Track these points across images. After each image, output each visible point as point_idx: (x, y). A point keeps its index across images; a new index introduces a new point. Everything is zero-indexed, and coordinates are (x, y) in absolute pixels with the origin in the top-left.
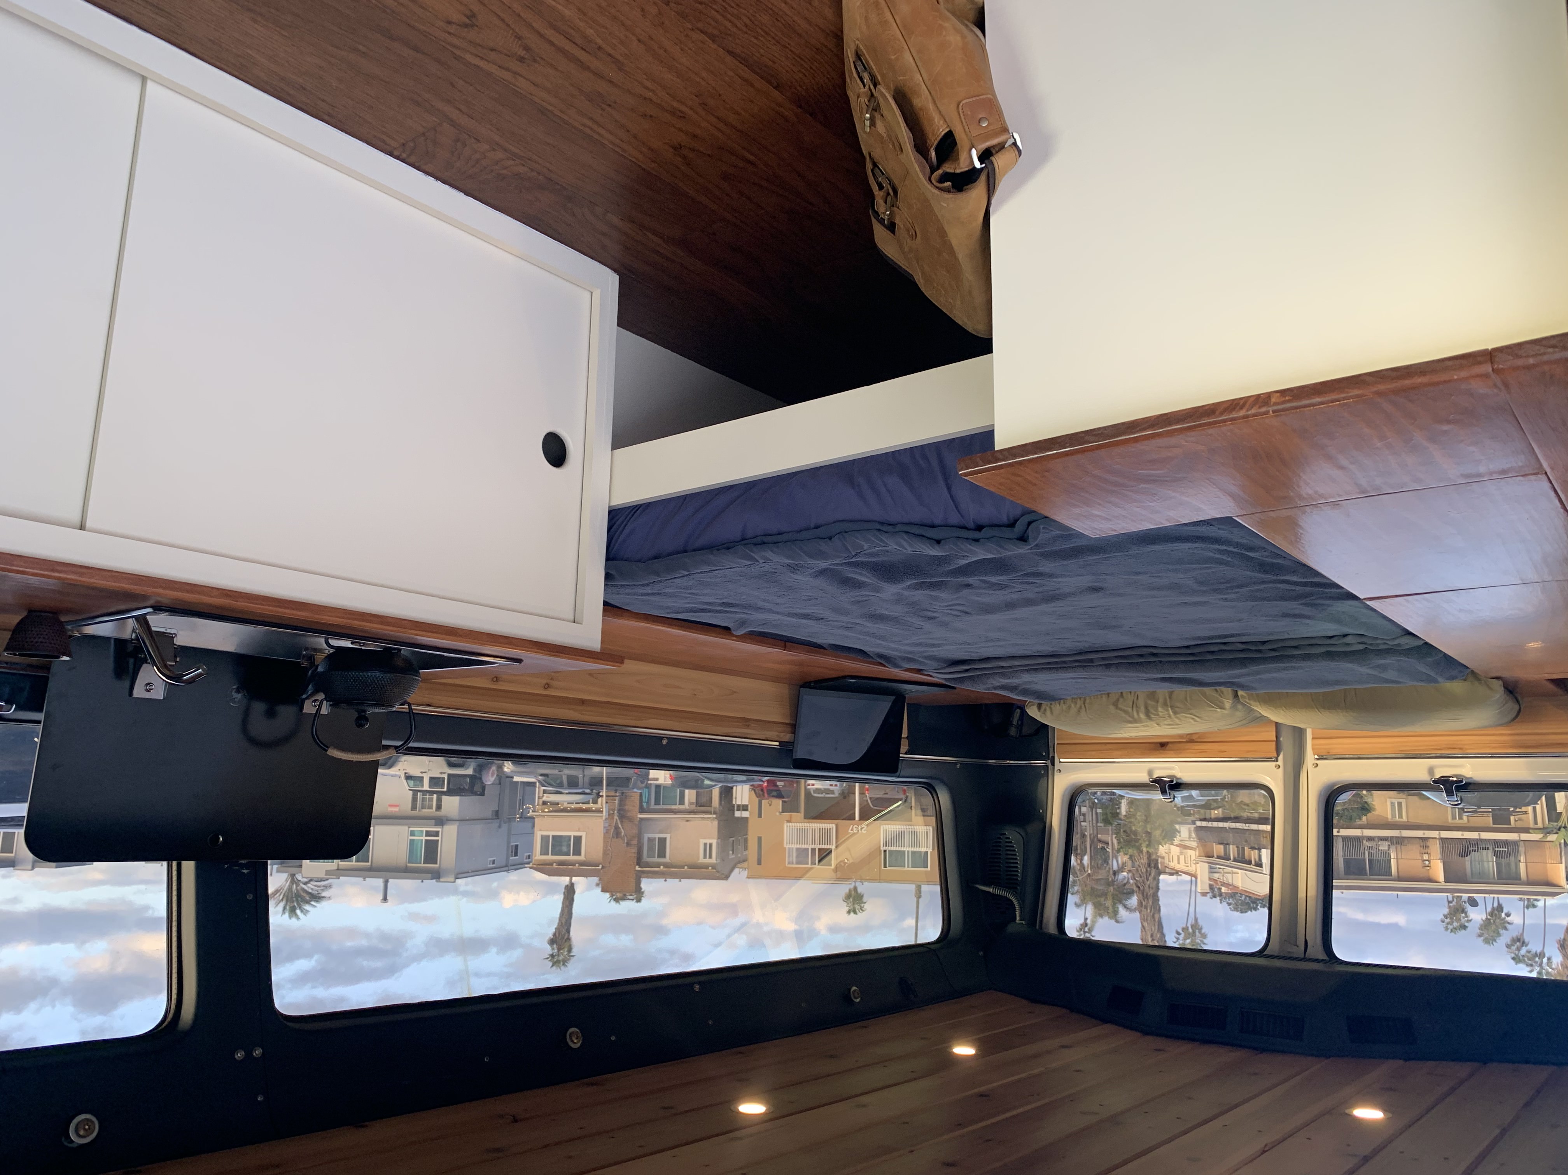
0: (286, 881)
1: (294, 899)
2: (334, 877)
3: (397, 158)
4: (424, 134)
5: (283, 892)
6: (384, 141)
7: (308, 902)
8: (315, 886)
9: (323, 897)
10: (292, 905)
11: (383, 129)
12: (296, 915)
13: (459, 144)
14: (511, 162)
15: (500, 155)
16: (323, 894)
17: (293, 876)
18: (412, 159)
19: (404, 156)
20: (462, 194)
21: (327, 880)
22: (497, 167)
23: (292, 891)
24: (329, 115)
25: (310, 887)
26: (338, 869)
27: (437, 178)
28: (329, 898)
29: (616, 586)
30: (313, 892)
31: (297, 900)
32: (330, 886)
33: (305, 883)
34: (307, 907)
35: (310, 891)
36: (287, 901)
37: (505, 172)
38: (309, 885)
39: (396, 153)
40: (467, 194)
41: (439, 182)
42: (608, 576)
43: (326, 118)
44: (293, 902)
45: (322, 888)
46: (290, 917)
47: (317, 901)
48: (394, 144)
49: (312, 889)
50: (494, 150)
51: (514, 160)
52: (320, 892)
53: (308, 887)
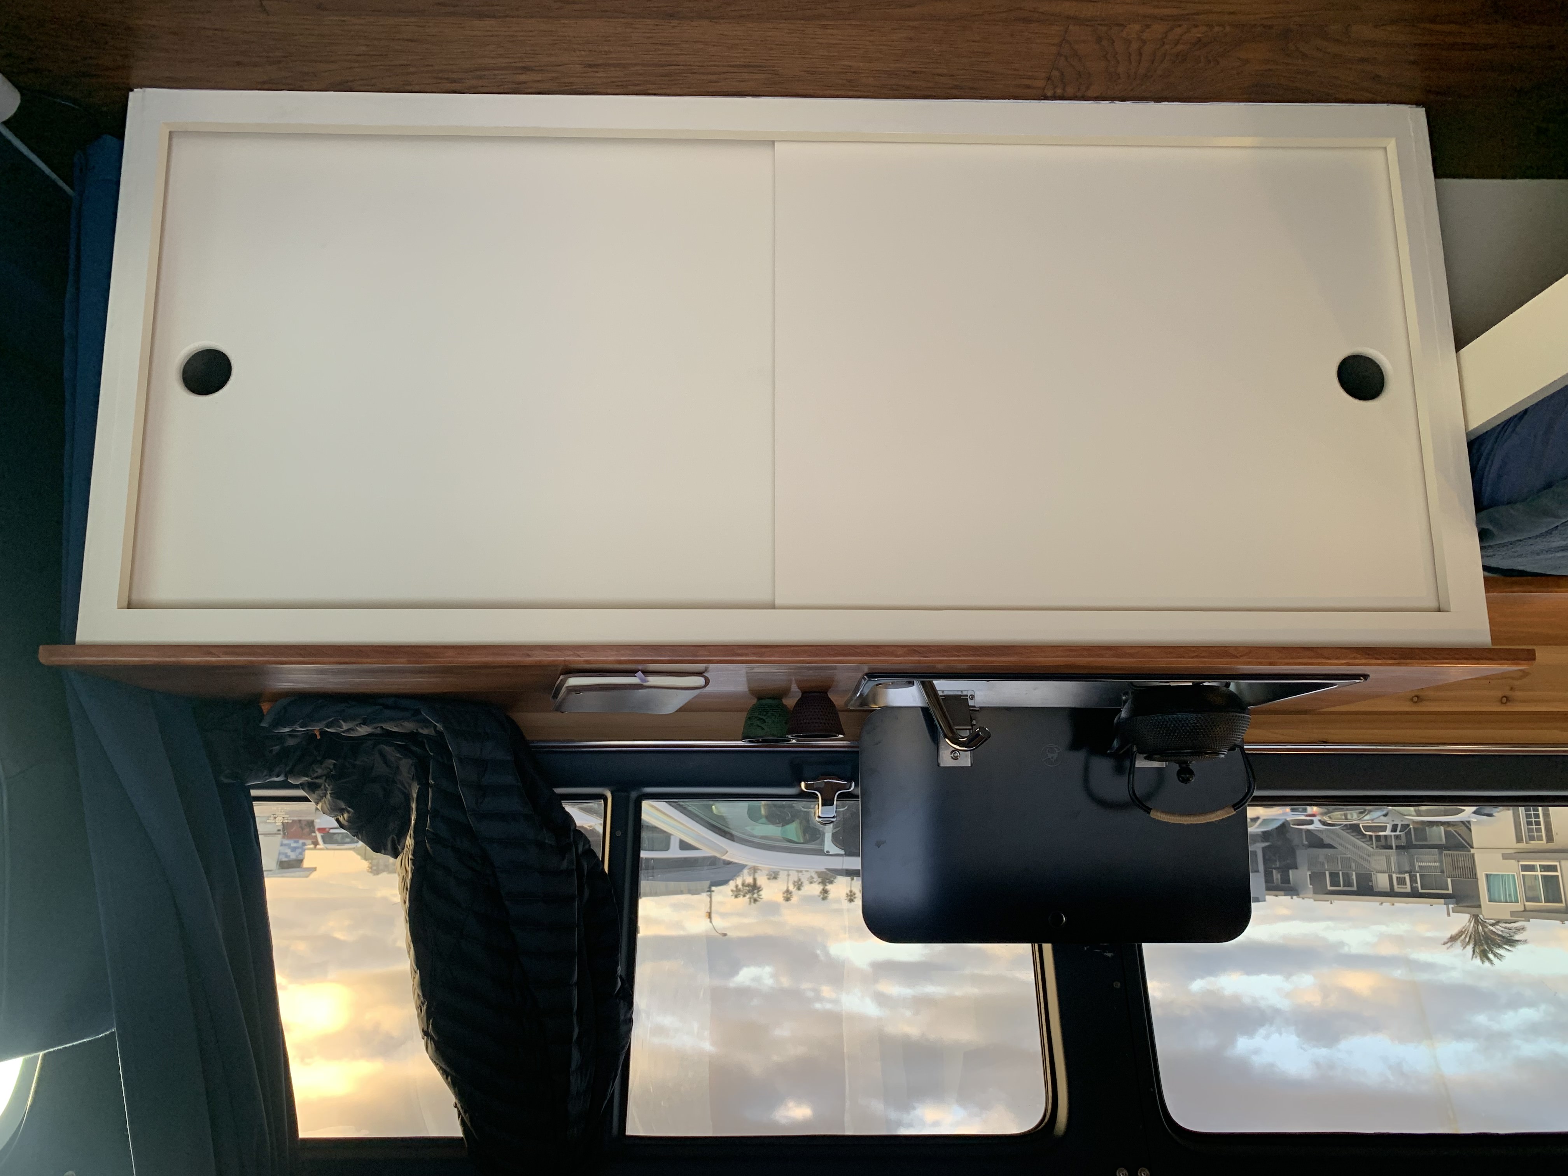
0: (1470, 921)
1: (1483, 942)
2: (1523, 919)
3: (1055, 98)
4: (1059, 54)
5: (1469, 934)
6: (1028, 87)
7: (1500, 947)
8: (1505, 928)
9: (1517, 941)
10: (1482, 948)
11: (1016, 72)
12: (1488, 959)
13: (1105, 43)
14: (1179, 31)
15: (1158, 28)
16: (1517, 937)
17: (1476, 917)
18: (1070, 91)
19: (1059, 91)
20: (1152, 103)
21: (1514, 922)
22: (1167, 47)
23: (1479, 932)
24: (956, 87)
25: (1498, 929)
26: (1525, 910)
27: (1112, 99)
28: (1525, 941)
29: (1504, 545)
30: (1504, 935)
31: (1487, 944)
32: (1523, 928)
33: (1493, 925)
34: (1501, 951)
35: (1500, 933)
36: (1475, 945)
37: (1180, 47)
38: (1497, 927)
39: (1049, 94)
40: (1158, 99)
41: (1117, 102)
42: (1483, 535)
43: (955, 92)
44: (1482, 945)
45: (1514, 931)
46: (1483, 962)
47: (1510, 946)
48: (1040, 83)
49: (1502, 931)
50: (1148, 26)
51: (1180, 26)
52: (1512, 934)
53: (1497, 929)
